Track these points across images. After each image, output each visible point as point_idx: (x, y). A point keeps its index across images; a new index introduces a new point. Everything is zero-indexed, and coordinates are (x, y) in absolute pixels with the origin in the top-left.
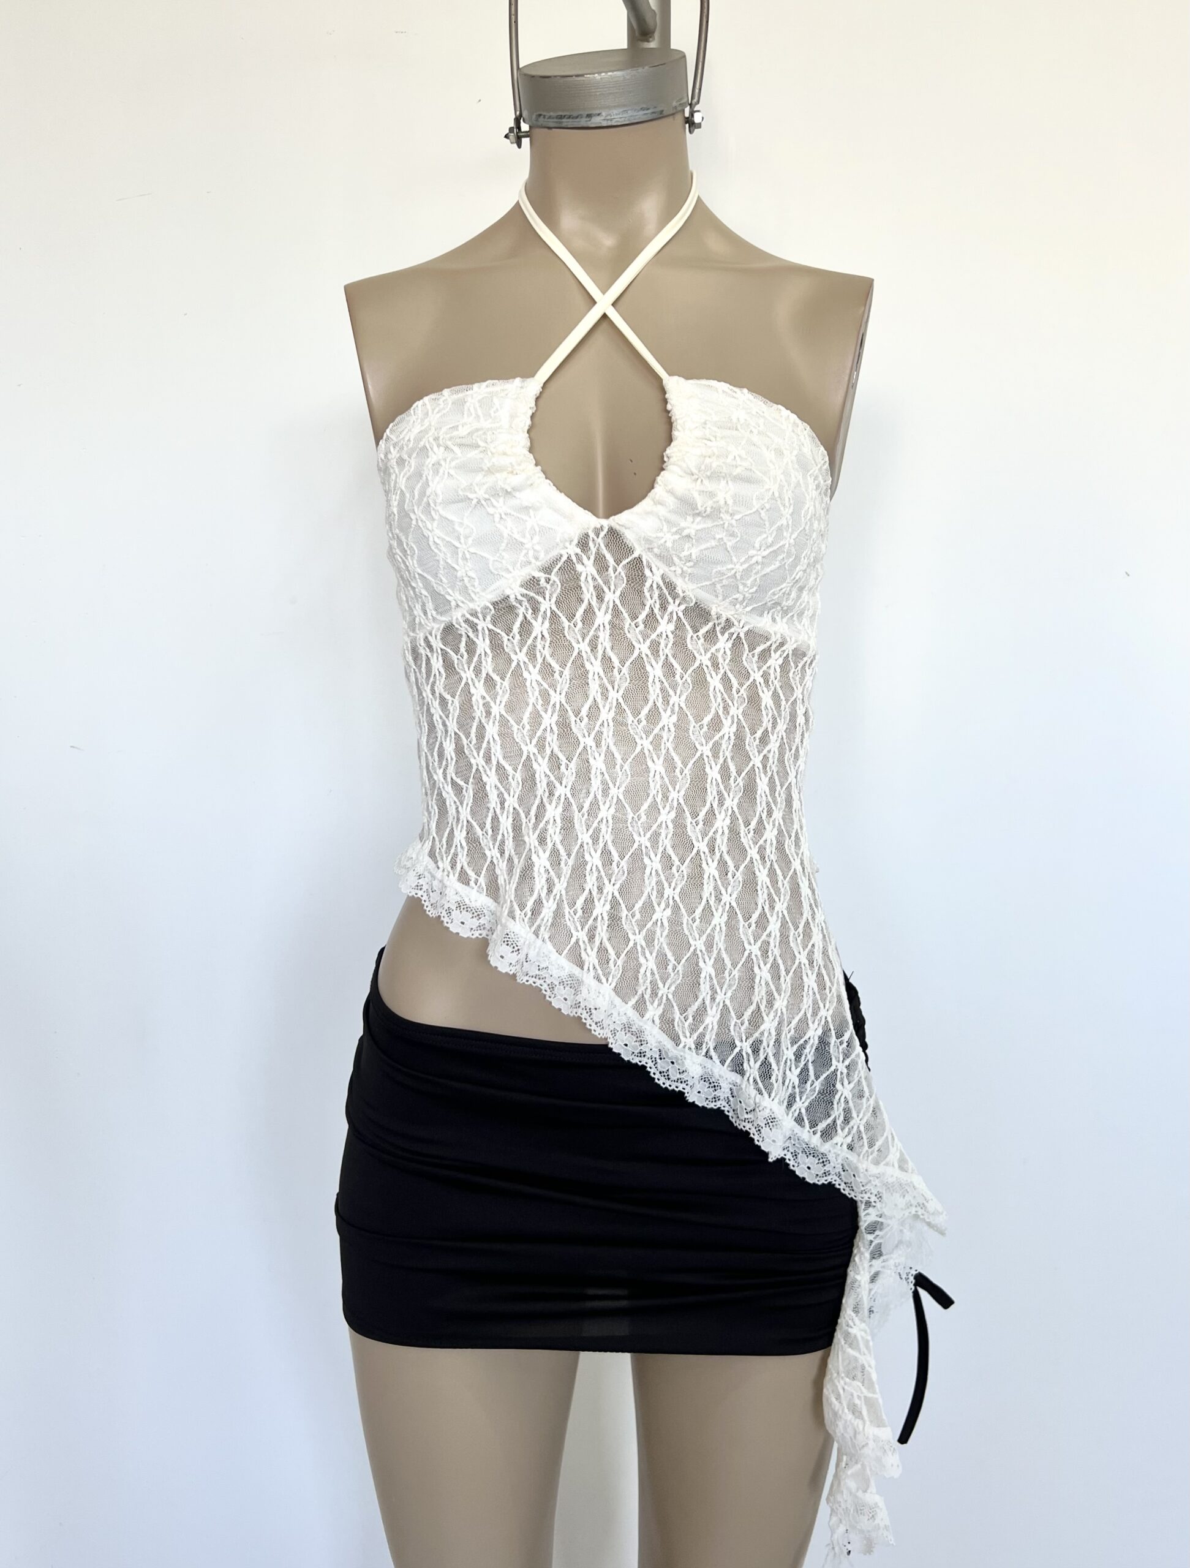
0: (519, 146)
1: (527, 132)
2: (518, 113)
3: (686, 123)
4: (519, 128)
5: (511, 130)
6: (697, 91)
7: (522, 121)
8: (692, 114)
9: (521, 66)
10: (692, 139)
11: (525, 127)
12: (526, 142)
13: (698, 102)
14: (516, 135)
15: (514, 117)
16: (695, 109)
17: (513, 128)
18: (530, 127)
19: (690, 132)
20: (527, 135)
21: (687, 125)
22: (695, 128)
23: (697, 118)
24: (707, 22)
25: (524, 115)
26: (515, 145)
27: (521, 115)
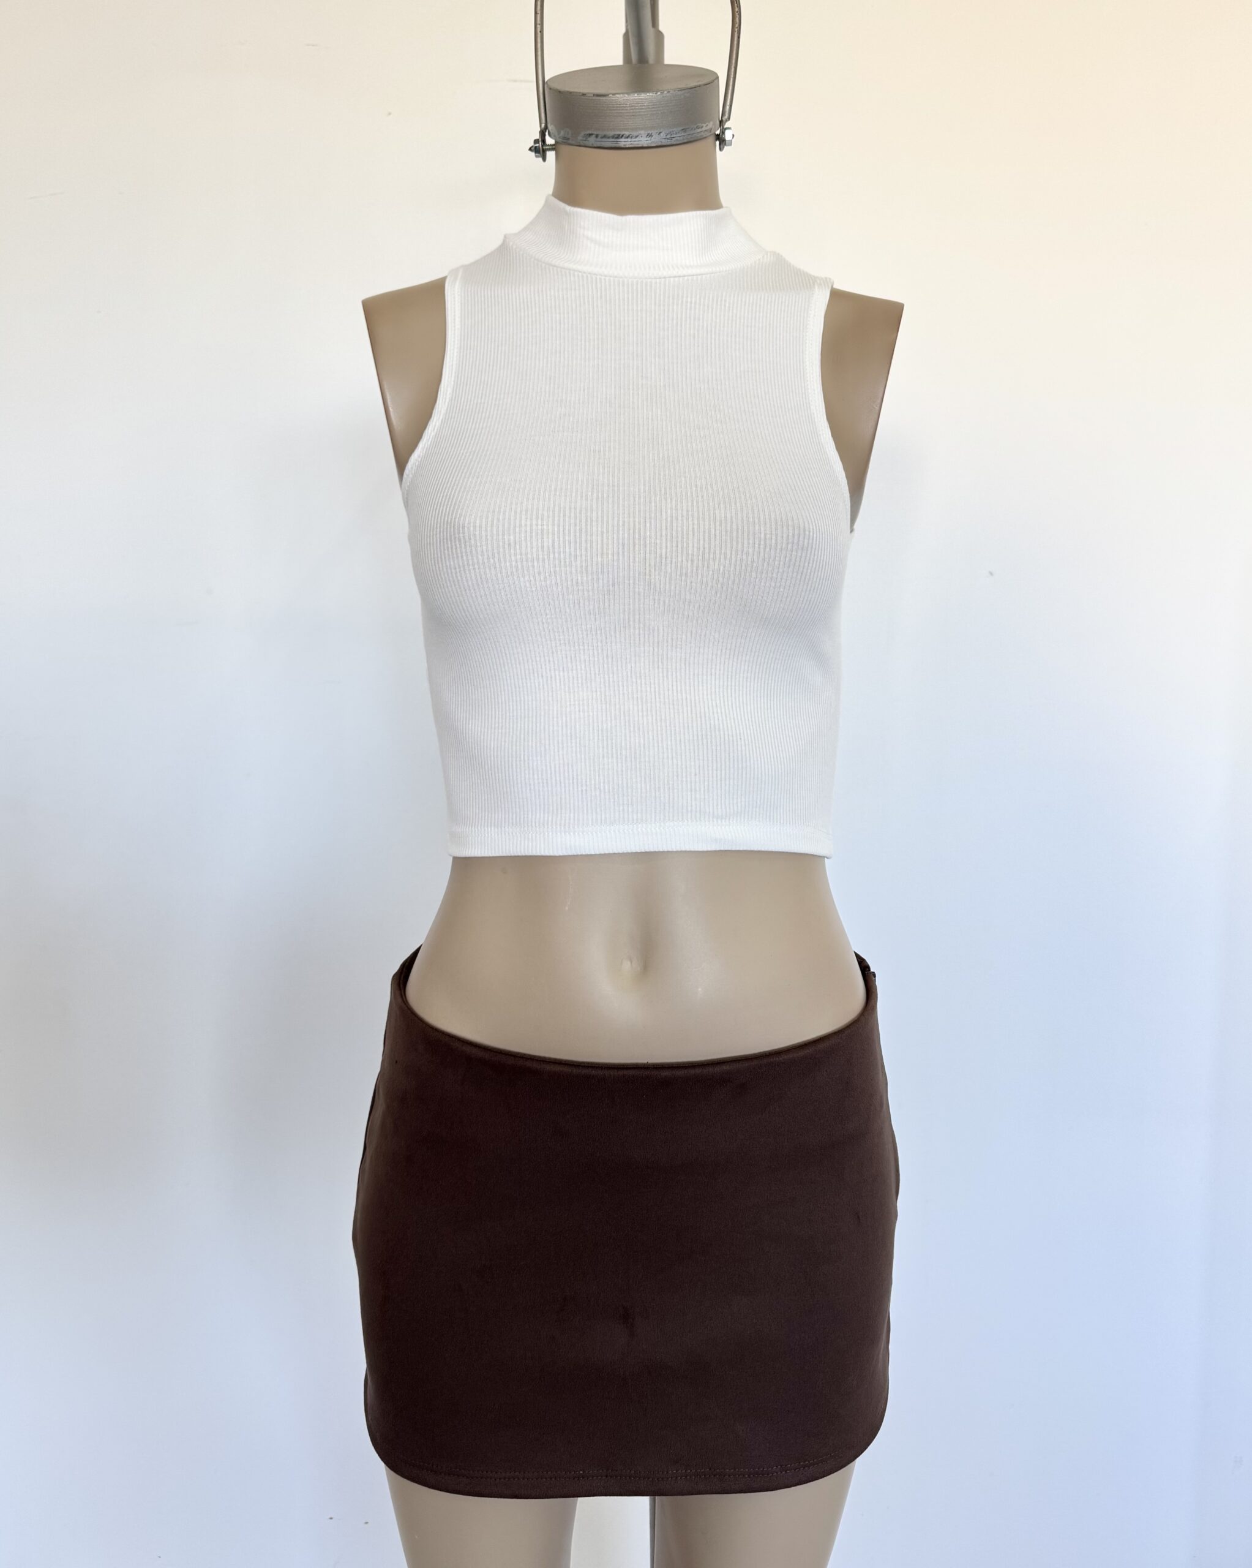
0: (544, 159)
1: (554, 145)
2: (543, 125)
3: (716, 140)
4: (544, 141)
5: (536, 141)
6: (728, 107)
7: (547, 133)
8: (723, 133)
9: (546, 80)
10: (723, 158)
11: (550, 141)
12: (551, 155)
13: (729, 118)
14: (540, 149)
15: (539, 129)
16: (725, 127)
17: (538, 140)
18: (556, 142)
19: (721, 149)
20: (553, 148)
21: (718, 143)
22: (725, 144)
23: (728, 136)
24: (739, 37)
25: (549, 126)
26: (540, 159)
27: (546, 127)
